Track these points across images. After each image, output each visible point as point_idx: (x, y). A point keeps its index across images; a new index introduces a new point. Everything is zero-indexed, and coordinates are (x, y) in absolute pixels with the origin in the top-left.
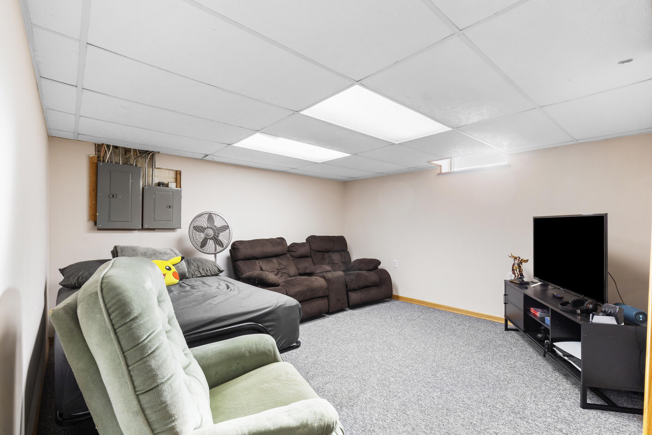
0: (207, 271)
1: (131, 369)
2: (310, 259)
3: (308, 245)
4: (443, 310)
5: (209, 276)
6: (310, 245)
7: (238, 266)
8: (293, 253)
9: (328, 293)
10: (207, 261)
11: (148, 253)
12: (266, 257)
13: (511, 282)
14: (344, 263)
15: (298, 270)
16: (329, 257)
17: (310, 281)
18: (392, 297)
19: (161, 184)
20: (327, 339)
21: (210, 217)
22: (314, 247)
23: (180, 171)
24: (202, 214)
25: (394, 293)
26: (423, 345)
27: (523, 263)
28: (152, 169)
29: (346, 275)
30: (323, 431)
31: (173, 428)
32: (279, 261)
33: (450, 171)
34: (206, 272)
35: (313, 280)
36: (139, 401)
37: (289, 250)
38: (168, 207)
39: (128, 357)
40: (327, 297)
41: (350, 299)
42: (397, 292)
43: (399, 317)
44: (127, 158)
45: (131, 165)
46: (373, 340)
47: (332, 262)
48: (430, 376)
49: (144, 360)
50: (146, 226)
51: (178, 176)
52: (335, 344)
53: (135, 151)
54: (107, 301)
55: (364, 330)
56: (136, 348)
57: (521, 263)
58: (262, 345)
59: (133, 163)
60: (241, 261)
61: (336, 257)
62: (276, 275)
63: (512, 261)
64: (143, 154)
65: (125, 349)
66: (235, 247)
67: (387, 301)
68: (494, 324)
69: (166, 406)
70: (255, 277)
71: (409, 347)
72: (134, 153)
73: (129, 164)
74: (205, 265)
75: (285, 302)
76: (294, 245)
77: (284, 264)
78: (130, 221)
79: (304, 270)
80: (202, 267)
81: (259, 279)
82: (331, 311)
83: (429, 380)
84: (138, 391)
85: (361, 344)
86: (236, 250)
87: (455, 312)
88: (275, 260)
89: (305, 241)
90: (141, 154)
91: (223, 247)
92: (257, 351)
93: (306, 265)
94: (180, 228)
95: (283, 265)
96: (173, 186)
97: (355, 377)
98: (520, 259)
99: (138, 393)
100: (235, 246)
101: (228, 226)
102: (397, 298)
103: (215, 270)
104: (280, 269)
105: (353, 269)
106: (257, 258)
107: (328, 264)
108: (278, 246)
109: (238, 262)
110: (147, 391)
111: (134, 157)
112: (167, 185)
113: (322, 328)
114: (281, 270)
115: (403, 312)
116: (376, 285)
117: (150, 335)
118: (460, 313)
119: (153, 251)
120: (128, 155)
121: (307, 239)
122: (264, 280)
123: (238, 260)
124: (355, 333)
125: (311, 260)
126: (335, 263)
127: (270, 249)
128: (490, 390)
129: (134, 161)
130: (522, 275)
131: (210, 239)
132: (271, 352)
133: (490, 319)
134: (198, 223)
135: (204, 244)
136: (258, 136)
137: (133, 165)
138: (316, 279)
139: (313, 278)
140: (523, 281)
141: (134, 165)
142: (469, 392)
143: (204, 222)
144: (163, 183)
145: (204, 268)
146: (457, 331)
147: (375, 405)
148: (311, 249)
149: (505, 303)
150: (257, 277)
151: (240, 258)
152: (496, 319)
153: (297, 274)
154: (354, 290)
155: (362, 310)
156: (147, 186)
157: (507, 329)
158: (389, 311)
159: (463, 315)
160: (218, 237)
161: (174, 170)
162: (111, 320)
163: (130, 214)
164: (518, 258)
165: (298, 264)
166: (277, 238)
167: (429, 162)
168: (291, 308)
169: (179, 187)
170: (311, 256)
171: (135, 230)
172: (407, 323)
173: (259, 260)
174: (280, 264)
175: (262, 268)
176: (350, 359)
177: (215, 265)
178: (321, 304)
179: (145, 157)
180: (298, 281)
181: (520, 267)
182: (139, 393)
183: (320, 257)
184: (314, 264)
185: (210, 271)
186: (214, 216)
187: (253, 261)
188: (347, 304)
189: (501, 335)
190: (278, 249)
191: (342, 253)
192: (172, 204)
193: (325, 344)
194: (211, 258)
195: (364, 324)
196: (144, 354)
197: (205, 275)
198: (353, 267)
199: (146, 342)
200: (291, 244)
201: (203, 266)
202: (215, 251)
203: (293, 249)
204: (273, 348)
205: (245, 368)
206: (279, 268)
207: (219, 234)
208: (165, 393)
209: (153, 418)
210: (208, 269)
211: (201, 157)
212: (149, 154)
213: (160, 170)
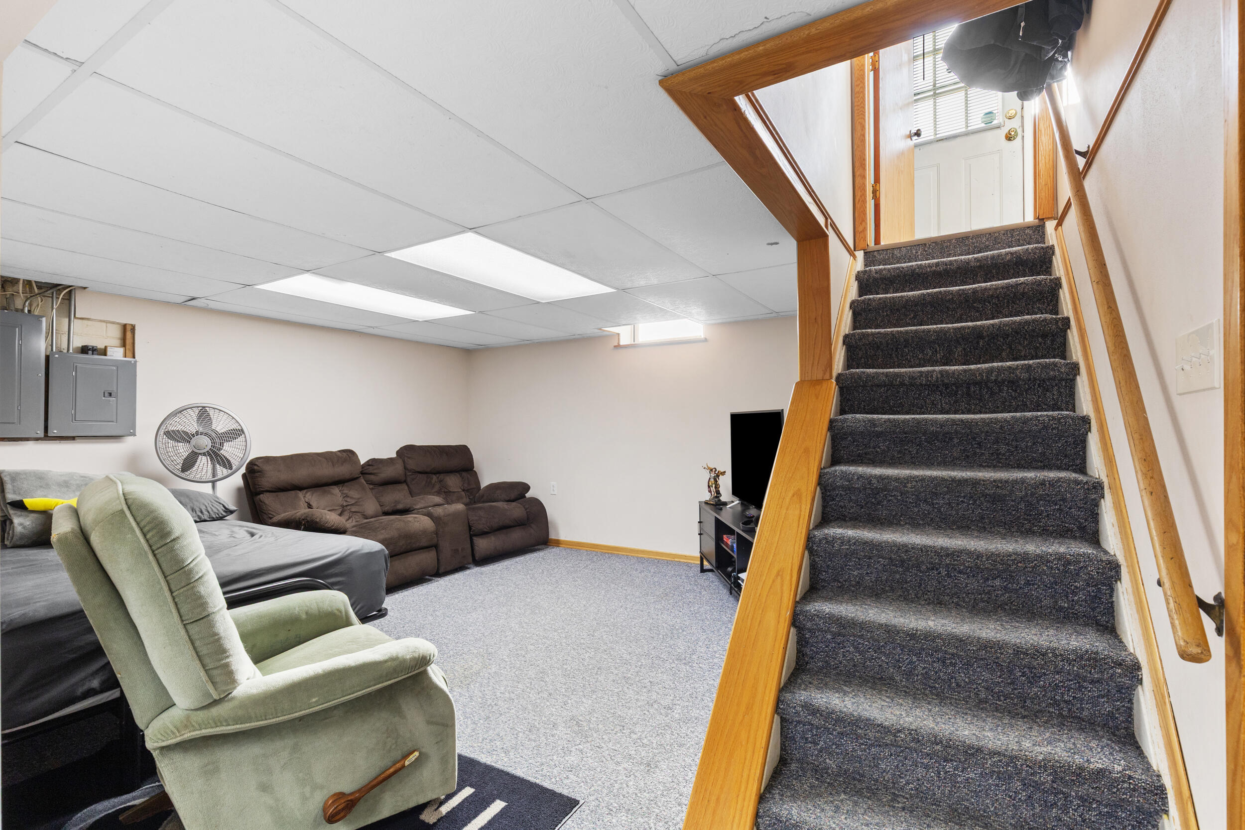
0: (202, 512)
1: (176, 595)
2: (404, 486)
3: (400, 461)
4: (623, 555)
5: (205, 521)
6: (404, 462)
7: (261, 503)
8: (372, 477)
9: (438, 540)
10: (200, 494)
11: (72, 482)
12: (320, 485)
13: (706, 503)
14: (468, 491)
15: (381, 506)
16: (441, 481)
17: (404, 521)
18: (547, 542)
19: (89, 350)
20: (434, 611)
21: (203, 414)
22: (412, 464)
23: (132, 325)
24: (183, 408)
25: (552, 536)
26: (584, 603)
27: (721, 477)
28: (67, 320)
29: (468, 509)
30: (417, 662)
31: (227, 665)
32: (344, 492)
33: (633, 343)
34: (200, 514)
35: (410, 519)
36: (187, 631)
37: (365, 471)
38: (106, 394)
39: (170, 581)
40: (436, 547)
41: (476, 548)
42: (558, 534)
43: (556, 570)
44: (8, 296)
45: (17, 310)
46: (509, 604)
47: (446, 490)
48: (584, 637)
49: (192, 585)
50: (55, 431)
51: (129, 335)
52: (448, 616)
53: (26, 283)
54: (138, 519)
55: (497, 593)
56: (180, 572)
57: (718, 476)
58: (327, 603)
59: (24, 307)
60: (268, 494)
61: (453, 482)
62: (340, 515)
63: (706, 475)
64: (47, 291)
65: (167, 573)
66: (254, 471)
67: (539, 550)
68: (689, 566)
69: (219, 640)
70: (299, 518)
71: (563, 606)
72: (24, 286)
73: (13, 309)
74: (197, 501)
75: (360, 546)
76: (373, 462)
77: (354, 497)
78: (16, 421)
79: (393, 505)
80: (191, 506)
81: (308, 522)
82: (442, 571)
83: (582, 641)
84: (186, 620)
85: (490, 612)
86: (257, 474)
87: (640, 556)
88: (336, 490)
89: (394, 455)
90: (41, 289)
91: (231, 468)
92: (319, 611)
93: (397, 496)
94: (134, 434)
95: (351, 498)
96: (116, 354)
97: (475, 652)
98: (716, 470)
99: (185, 622)
100: (256, 467)
101: (242, 430)
102: (557, 543)
103: (218, 510)
104: (346, 506)
105: (482, 500)
106: (300, 488)
107: (438, 493)
108: (342, 464)
109: (262, 495)
110: (196, 621)
111: (24, 295)
112: (104, 352)
113: (426, 596)
114: (349, 507)
115: (562, 563)
116: (520, 524)
117: (196, 558)
118: (648, 556)
119: (82, 479)
120: (10, 289)
121: (398, 452)
122: (317, 522)
123: (262, 492)
124: (481, 598)
125: (406, 488)
126: (450, 492)
127: (326, 471)
128: (658, 641)
129: (25, 304)
130: (718, 492)
131: (204, 454)
132: (341, 612)
133: (685, 561)
134: (176, 425)
135: (188, 464)
136: (307, 278)
137: (23, 310)
138: (416, 518)
139: (410, 517)
140: (720, 500)
141: (26, 311)
142: (631, 647)
143: (190, 424)
144: (93, 347)
145: (195, 507)
146: (637, 580)
147: (502, 678)
148: (405, 468)
149: (700, 534)
150: (303, 519)
151: (266, 489)
152: (692, 560)
153: (381, 513)
154: (483, 534)
155: (497, 565)
156: (56, 353)
157: (703, 570)
158: (541, 563)
159: (651, 558)
160: (220, 449)
161: (118, 323)
162: (147, 541)
163: (16, 409)
164: (714, 470)
165: (382, 496)
166: (339, 451)
167: (600, 329)
168: (371, 555)
169: (131, 355)
170: (405, 482)
171: (27, 439)
172: (567, 576)
173: (305, 491)
174: (347, 496)
175: (310, 505)
176: (471, 631)
177: (217, 502)
178: (426, 559)
179: (51, 296)
180: (381, 523)
181: (717, 481)
182: (187, 622)
183: (424, 482)
184: (412, 494)
185: (208, 512)
186: (211, 412)
187: (293, 492)
188: (471, 558)
189: (693, 579)
190: (342, 470)
191: (464, 474)
192: (115, 389)
193: (430, 618)
194: (206, 489)
195: (498, 585)
196: (190, 579)
197: (198, 520)
198: (483, 496)
199: (191, 565)
200: (368, 461)
201: (192, 503)
202: (214, 477)
203: (371, 470)
204: (345, 606)
205: (300, 637)
206: (345, 504)
207: (222, 444)
208: (218, 624)
209: (204, 651)
210: (203, 508)
211: (181, 300)
212: (60, 291)
213: (85, 322)
